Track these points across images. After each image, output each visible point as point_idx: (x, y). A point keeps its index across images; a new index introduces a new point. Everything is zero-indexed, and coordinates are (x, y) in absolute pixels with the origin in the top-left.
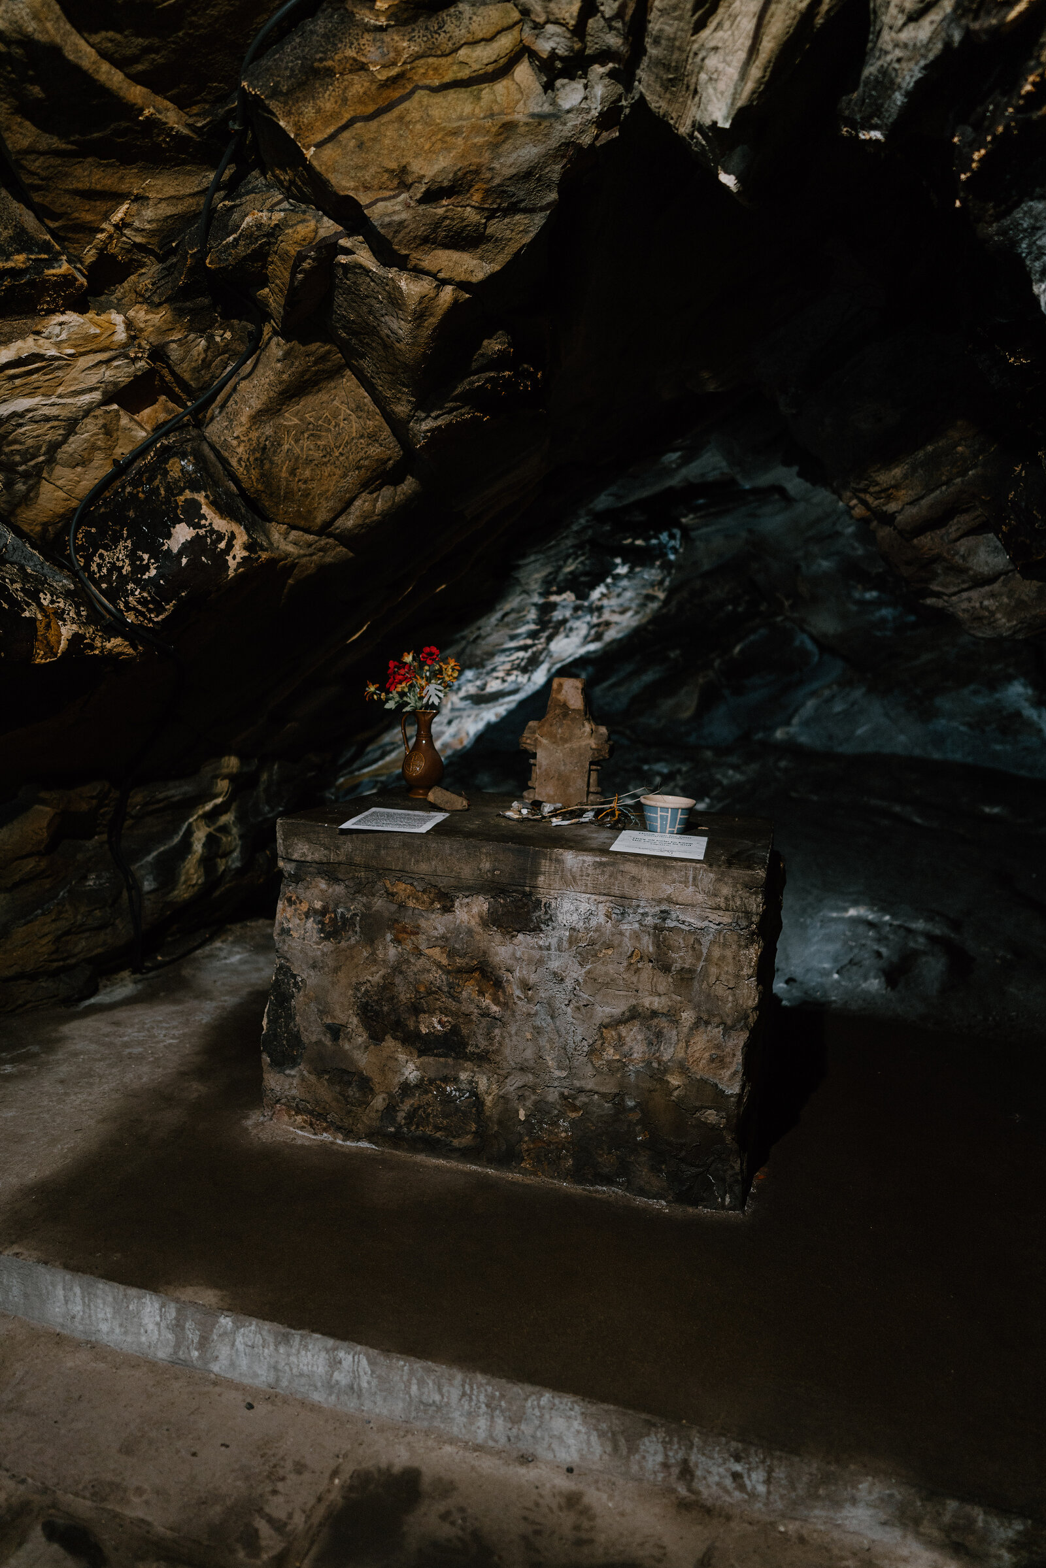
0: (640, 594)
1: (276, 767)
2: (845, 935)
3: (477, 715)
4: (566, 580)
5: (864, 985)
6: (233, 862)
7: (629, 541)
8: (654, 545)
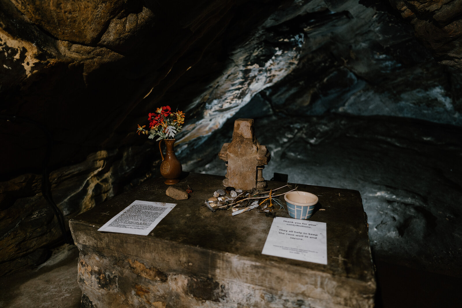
0: (287, 62)
1: (130, 149)
2: (377, 207)
3: (222, 116)
4: (254, 59)
5: (388, 234)
6: (110, 194)
7: (282, 40)
8: (293, 41)
